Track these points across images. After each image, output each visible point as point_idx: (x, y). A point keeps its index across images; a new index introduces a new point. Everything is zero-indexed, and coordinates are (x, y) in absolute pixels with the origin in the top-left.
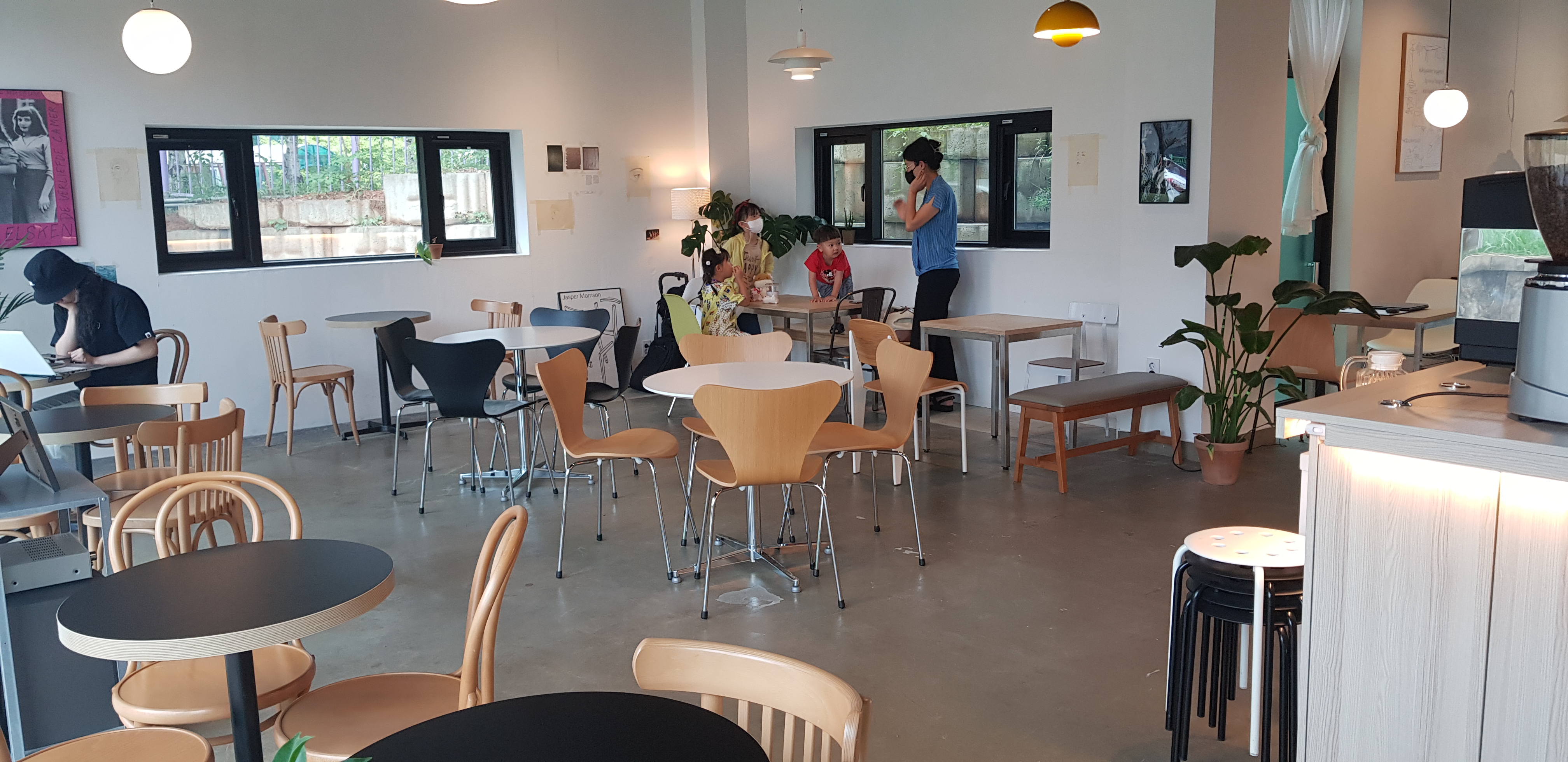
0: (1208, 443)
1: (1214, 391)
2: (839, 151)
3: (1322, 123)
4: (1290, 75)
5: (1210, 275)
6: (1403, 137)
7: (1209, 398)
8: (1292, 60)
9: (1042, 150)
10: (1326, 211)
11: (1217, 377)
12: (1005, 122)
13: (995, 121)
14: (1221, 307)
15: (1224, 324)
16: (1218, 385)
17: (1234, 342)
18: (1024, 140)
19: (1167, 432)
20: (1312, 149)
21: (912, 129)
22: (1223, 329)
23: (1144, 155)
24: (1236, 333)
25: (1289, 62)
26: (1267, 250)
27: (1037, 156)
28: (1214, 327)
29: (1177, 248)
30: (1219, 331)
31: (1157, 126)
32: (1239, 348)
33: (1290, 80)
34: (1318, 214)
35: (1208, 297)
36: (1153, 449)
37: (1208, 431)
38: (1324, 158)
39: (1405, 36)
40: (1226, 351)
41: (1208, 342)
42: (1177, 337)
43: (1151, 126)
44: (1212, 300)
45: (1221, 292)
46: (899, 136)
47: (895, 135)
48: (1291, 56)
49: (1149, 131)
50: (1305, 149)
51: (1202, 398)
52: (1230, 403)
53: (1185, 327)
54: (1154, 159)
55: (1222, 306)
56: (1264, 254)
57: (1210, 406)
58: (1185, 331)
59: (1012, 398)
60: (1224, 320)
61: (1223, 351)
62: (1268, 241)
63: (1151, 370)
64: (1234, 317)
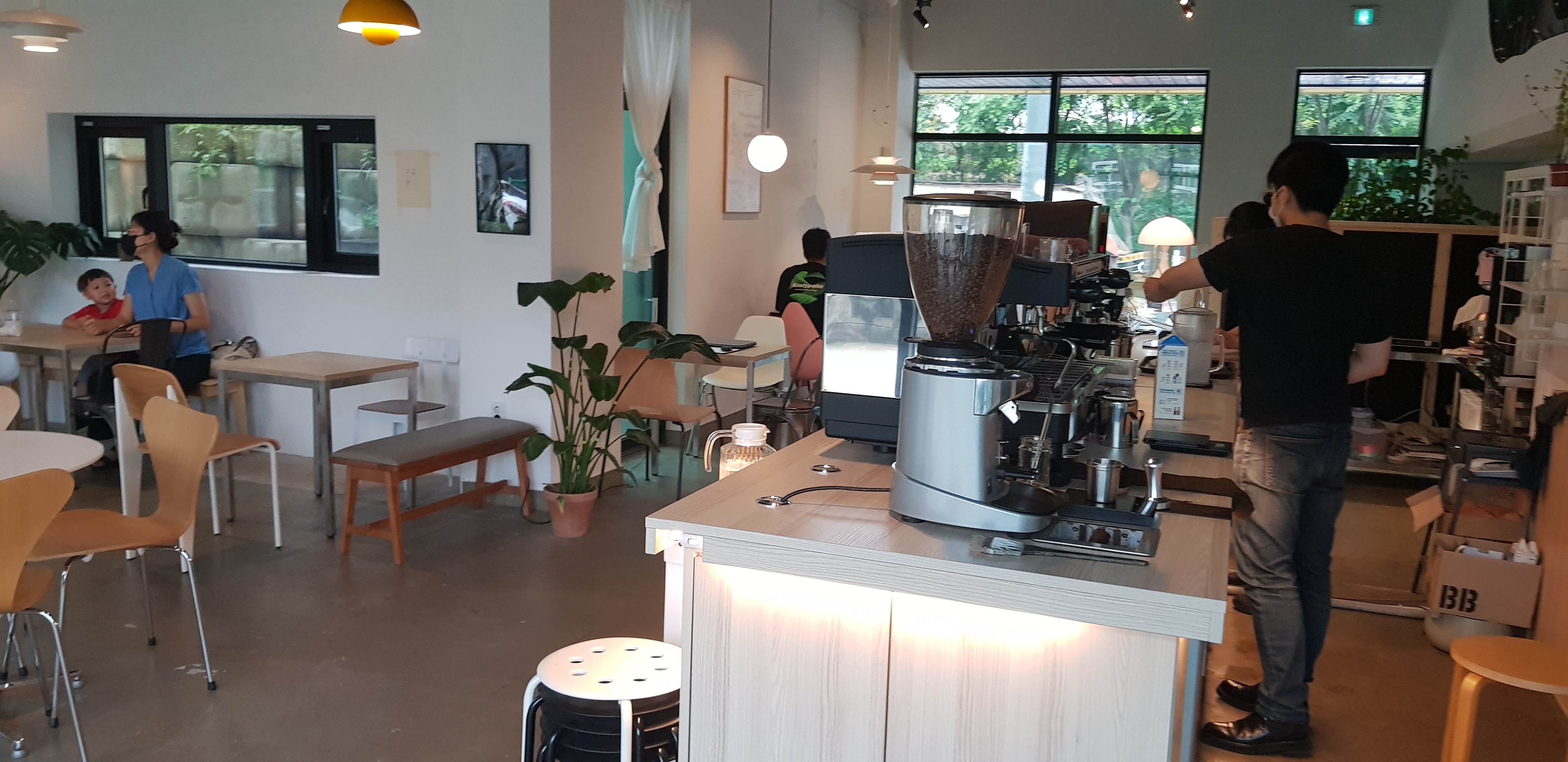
0: (558, 495)
1: (563, 440)
2: (110, 146)
3: (657, 159)
4: (626, 108)
5: (555, 314)
6: (729, 178)
7: (559, 447)
8: (627, 91)
9: (368, 162)
10: (663, 248)
11: (565, 423)
12: (321, 128)
13: (309, 125)
14: (567, 350)
15: (570, 366)
16: (566, 431)
17: (581, 387)
18: (344, 150)
19: (515, 482)
20: (648, 184)
21: (209, 126)
22: (570, 372)
23: (480, 178)
24: (585, 379)
25: (624, 93)
26: (611, 287)
27: (364, 169)
28: (560, 371)
29: (520, 284)
30: (566, 375)
31: (494, 148)
32: (587, 393)
33: (625, 111)
34: (657, 251)
35: (554, 339)
36: (500, 499)
37: (558, 480)
38: (660, 194)
39: (727, 79)
40: (574, 396)
41: (555, 388)
42: (523, 382)
43: (487, 148)
44: (559, 342)
45: (567, 334)
46: (193, 133)
47: (187, 131)
48: (626, 87)
49: (484, 153)
50: (642, 184)
51: (550, 448)
52: (579, 451)
53: (530, 371)
54: (492, 184)
55: (569, 348)
56: (608, 292)
57: (560, 456)
58: (532, 375)
59: (337, 455)
60: (571, 362)
61: (571, 396)
62: (611, 278)
63: (496, 414)
64: (581, 358)
